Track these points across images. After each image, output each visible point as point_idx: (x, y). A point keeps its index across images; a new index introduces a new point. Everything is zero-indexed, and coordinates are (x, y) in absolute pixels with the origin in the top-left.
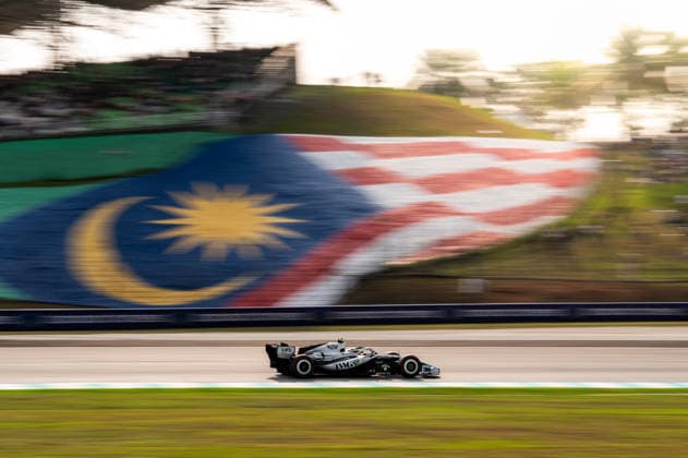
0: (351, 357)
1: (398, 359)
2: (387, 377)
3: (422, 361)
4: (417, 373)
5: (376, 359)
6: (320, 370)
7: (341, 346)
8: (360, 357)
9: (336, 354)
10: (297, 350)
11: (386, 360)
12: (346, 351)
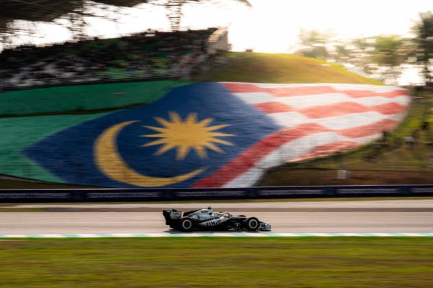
0: (216, 218)
1: (245, 219)
2: (238, 231)
3: (259, 220)
4: (257, 228)
5: (232, 219)
6: (197, 226)
7: (210, 211)
8: (222, 218)
9: (206, 216)
10: (183, 213)
11: (237, 220)
12: (213, 215)
